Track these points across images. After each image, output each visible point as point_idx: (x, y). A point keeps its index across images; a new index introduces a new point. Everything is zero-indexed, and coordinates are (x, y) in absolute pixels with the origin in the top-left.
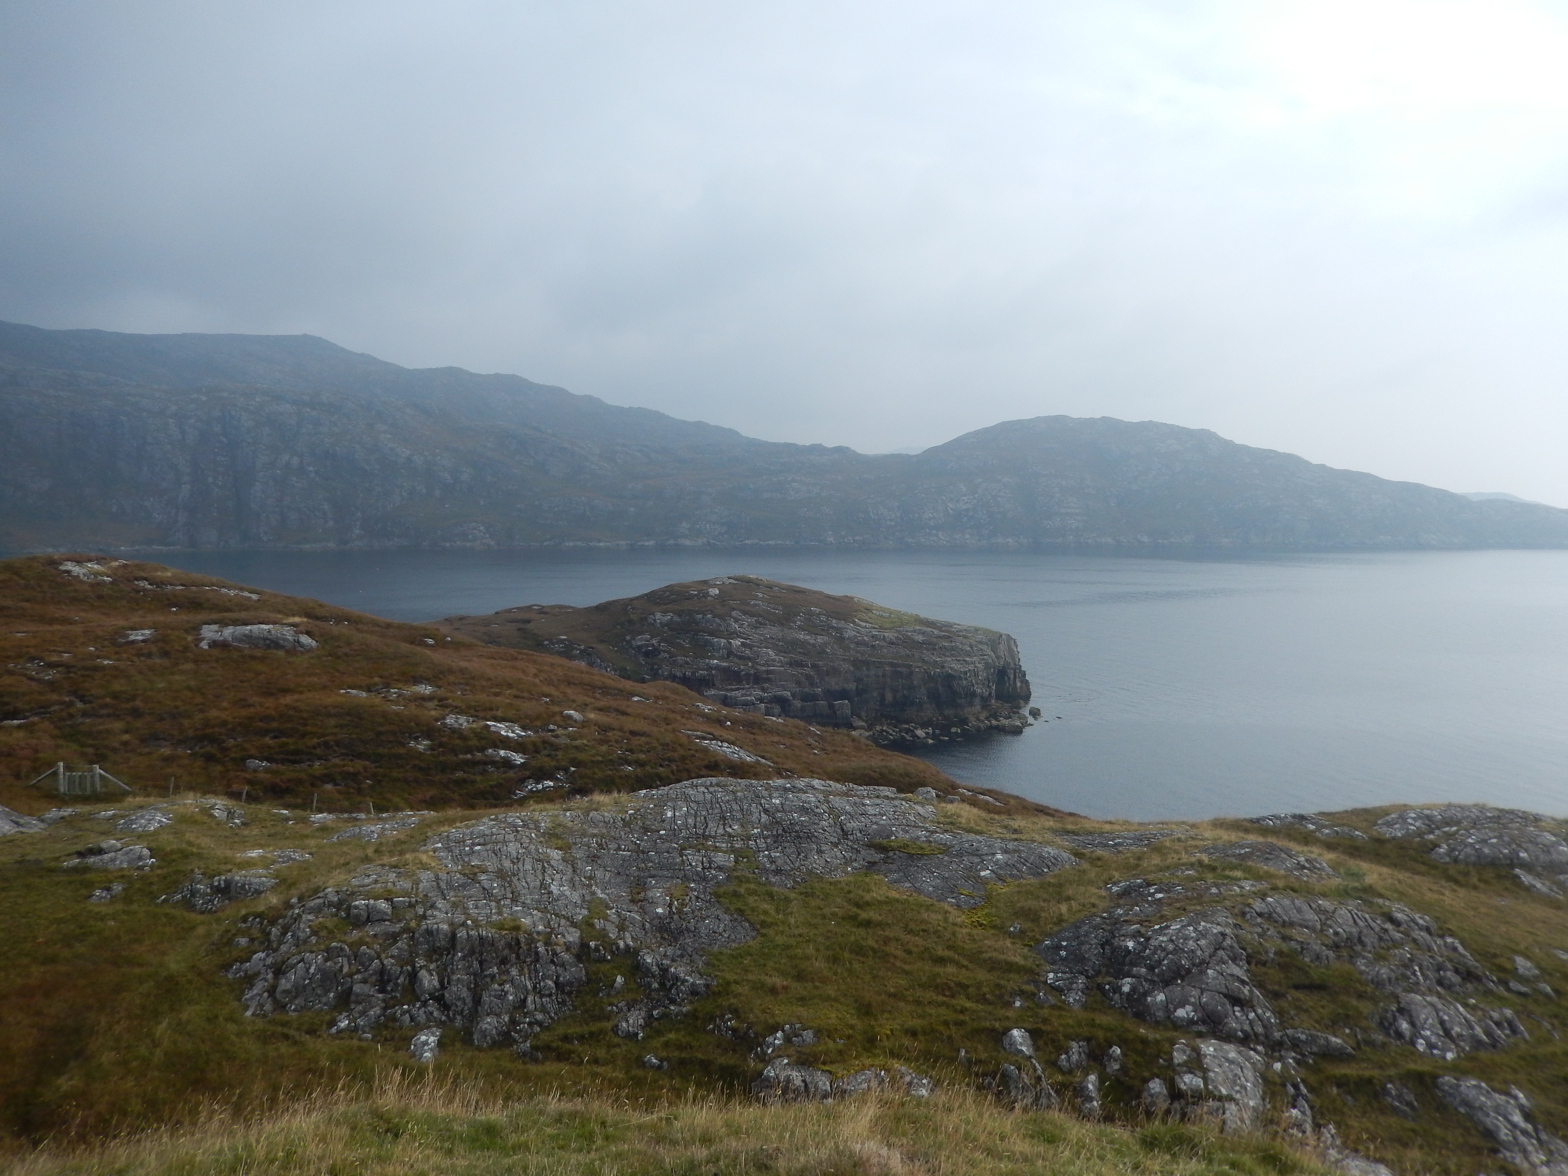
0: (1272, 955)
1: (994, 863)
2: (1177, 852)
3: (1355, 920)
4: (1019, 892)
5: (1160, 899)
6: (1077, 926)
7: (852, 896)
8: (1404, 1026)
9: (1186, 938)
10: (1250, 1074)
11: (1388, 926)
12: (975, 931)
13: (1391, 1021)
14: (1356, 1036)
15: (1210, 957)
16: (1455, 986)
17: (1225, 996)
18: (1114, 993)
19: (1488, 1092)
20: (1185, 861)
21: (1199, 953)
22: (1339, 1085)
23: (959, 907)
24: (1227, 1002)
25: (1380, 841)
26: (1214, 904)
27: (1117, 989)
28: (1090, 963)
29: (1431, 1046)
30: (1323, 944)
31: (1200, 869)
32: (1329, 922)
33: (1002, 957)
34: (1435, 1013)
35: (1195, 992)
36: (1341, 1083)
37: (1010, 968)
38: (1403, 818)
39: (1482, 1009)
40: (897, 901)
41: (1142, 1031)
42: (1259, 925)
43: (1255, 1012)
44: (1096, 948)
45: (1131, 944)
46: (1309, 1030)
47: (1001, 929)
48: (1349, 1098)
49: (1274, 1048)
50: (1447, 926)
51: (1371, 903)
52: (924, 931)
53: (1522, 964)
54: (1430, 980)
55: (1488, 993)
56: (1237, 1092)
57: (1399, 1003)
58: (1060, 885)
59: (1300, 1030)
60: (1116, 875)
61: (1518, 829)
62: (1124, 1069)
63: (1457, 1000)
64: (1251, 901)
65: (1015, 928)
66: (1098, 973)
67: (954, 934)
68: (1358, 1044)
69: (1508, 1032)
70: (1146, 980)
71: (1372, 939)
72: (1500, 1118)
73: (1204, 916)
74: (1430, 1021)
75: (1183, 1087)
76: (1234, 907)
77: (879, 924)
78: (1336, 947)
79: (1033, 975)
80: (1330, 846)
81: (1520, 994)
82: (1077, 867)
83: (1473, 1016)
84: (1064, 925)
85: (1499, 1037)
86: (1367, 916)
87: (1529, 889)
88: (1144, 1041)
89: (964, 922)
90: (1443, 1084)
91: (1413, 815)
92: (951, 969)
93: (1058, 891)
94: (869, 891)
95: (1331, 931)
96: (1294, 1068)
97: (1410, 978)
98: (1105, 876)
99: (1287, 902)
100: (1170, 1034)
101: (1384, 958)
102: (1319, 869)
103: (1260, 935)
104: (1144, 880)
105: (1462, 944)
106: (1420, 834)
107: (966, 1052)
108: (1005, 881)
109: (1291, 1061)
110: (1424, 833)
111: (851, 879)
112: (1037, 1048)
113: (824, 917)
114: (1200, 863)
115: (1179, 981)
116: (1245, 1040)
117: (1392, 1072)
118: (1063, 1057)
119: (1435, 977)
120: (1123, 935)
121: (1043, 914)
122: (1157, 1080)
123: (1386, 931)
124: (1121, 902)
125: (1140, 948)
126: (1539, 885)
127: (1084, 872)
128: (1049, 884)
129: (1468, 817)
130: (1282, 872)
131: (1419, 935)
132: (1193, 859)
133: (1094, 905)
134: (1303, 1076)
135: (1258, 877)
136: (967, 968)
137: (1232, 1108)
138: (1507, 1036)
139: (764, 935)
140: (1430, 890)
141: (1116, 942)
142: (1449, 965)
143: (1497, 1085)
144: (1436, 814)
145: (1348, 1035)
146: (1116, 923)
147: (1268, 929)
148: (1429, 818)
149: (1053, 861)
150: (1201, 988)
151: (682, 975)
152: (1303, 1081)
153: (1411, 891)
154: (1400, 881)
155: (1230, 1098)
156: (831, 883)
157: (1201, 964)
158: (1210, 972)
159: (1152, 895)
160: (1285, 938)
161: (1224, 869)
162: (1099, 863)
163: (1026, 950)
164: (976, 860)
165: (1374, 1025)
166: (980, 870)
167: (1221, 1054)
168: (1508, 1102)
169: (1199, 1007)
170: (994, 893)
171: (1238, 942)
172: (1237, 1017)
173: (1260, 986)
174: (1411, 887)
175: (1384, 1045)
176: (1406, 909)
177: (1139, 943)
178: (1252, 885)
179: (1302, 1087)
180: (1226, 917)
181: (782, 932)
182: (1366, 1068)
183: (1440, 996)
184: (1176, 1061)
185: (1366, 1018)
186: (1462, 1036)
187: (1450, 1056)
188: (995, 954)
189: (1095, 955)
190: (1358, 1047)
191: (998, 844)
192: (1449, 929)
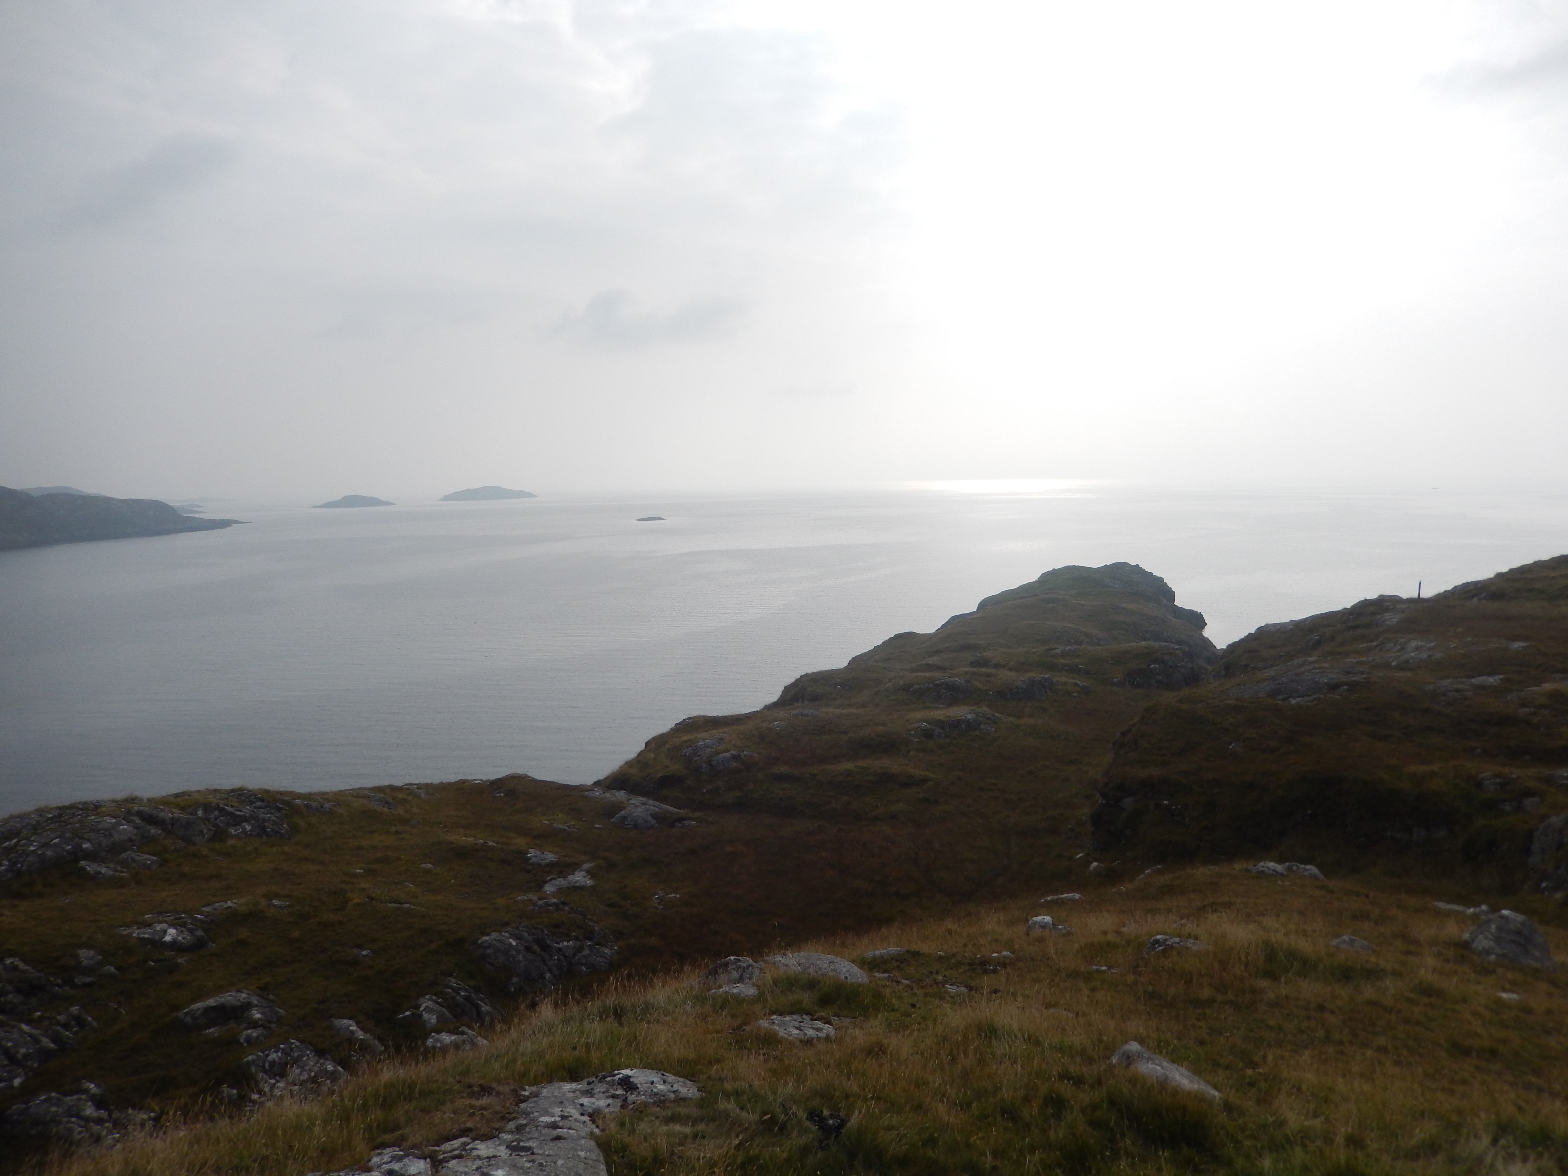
16: (17, 1007)
19: (59, 1100)
39: (48, 1018)
53: (85, 955)
55: (55, 997)
61: (79, 821)
63: (21, 1020)
69: (75, 1029)
81: (85, 985)
83: (39, 1029)
85: (68, 1038)
87: (95, 878)
105: (23, 960)
126: (104, 870)
129: (28, 824)
138: (76, 1033)
143: (67, 1088)
168: (79, 1100)
186: (28, 1055)
187: (17, 1082)
192: (8, 950)
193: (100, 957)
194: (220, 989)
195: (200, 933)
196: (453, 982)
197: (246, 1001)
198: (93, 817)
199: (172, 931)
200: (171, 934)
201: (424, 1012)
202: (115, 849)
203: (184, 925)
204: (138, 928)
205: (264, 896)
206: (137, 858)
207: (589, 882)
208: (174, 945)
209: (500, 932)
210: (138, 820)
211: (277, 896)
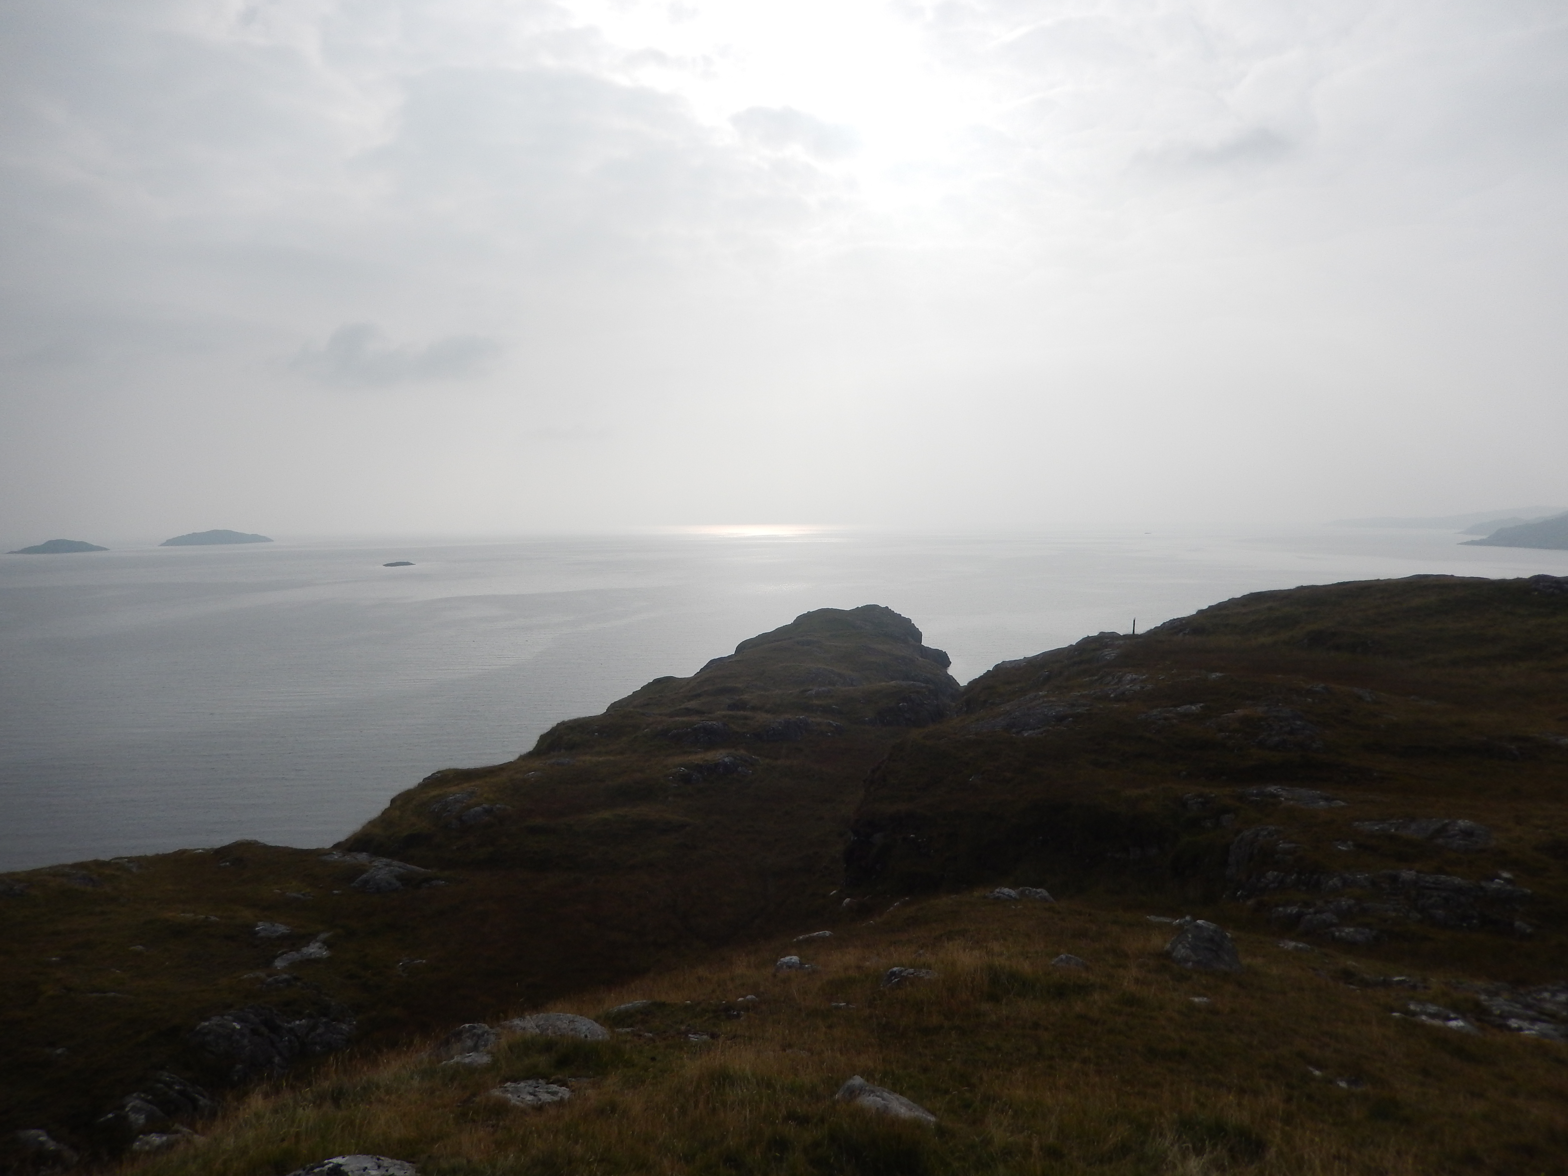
196: (165, 1076)
201: (130, 1113)
207: (325, 953)
209: (222, 1016)
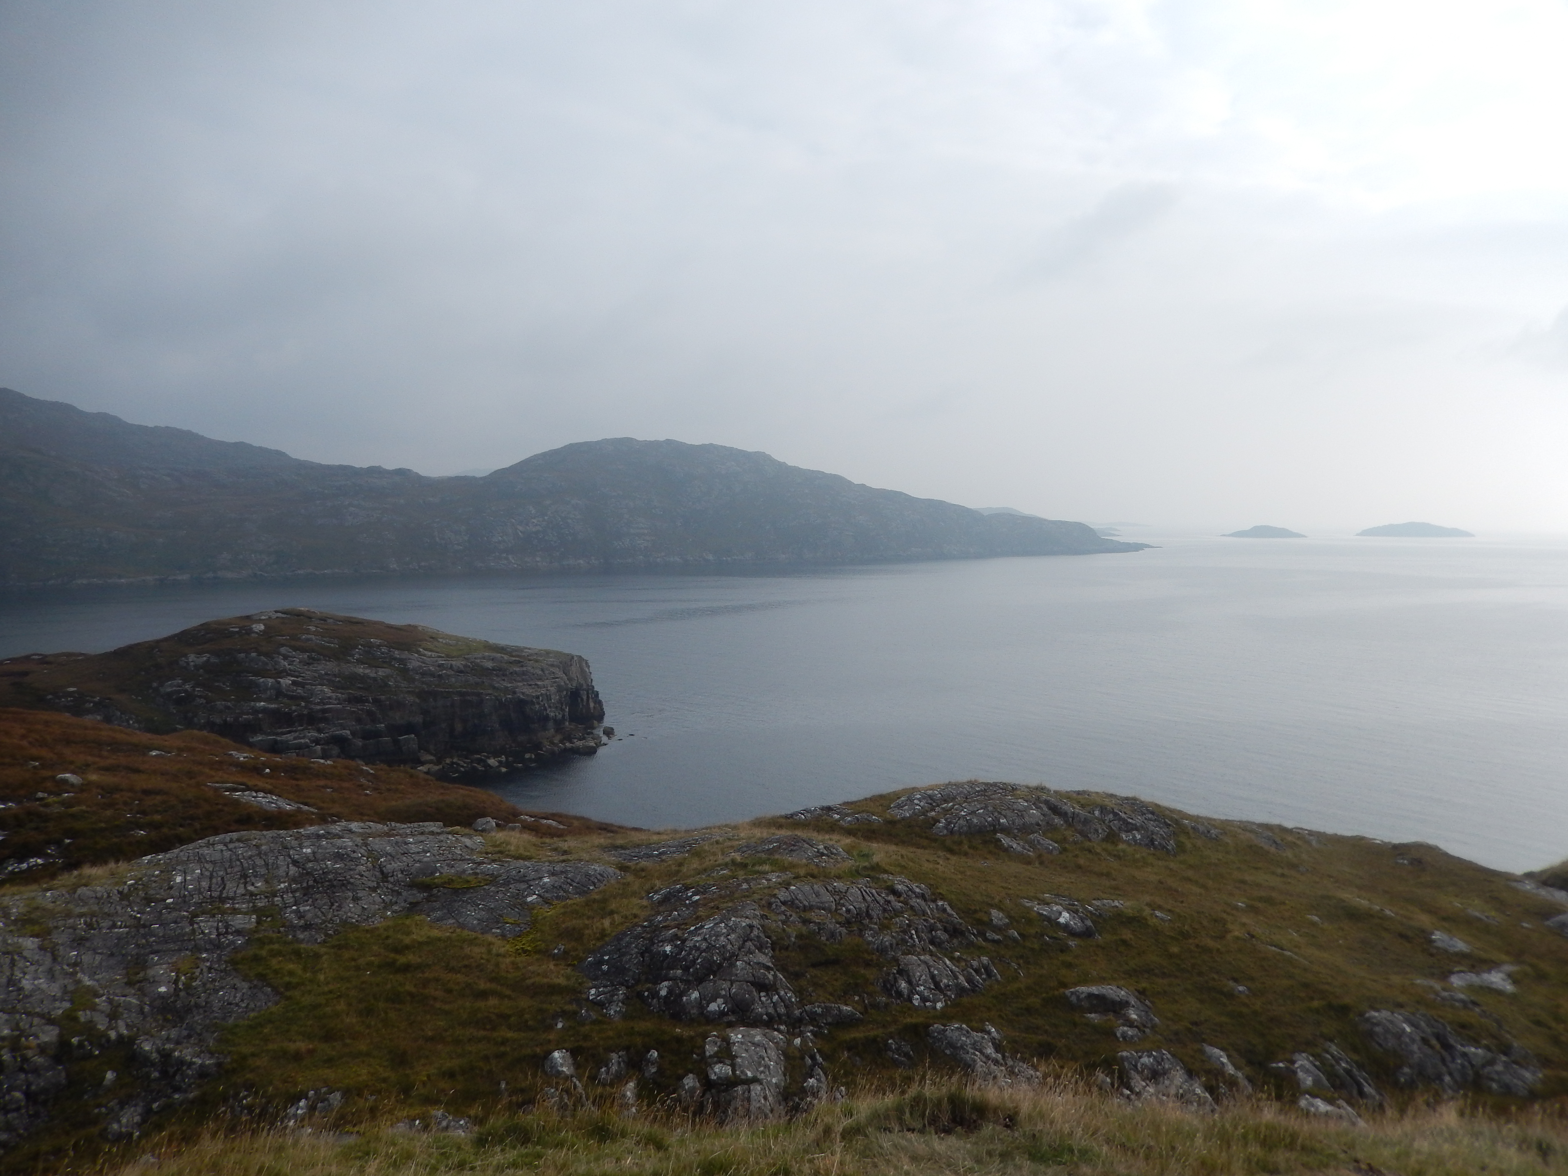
0: (793, 939)
1: (540, 886)
2: (714, 854)
3: (863, 896)
4: (564, 914)
5: (697, 901)
6: (619, 939)
7: (390, 941)
8: (903, 985)
9: (718, 935)
10: (773, 1053)
11: (891, 898)
12: (518, 959)
13: (893, 983)
14: (864, 1001)
15: (739, 949)
16: (944, 943)
17: (753, 984)
18: (653, 998)
19: (968, 1032)
20: (720, 862)
21: (729, 947)
22: (849, 1049)
23: (503, 936)
24: (754, 990)
25: (892, 823)
26: (744, 899)
27: (655, 994)
28: (631, 973)
29: (924, 999)
30: (837, 923)
31: (733, 868)
32: (842, 902)
33: (545, 980)
34: (927, 970)
35: (725, 985)
36: (851, 1046)
37: (554, 990)
38: (910, 800)
39: (965, 960)
40: (439, 939)
41: (678, 1030)
42: (783, 913)
43: (778, 994)
44: (636, 957)
45: (668, 949)
46: (824, 1003)
47: (545, 954)
48: (857, 1058)
49: (795, 1025)
50: (938, 891)
51: (878, 878)
52: (466, 966)
53: (997, 916)
54: (924, 940)
55: (971, 944)
56: (762, 1072)
57: (899, 965)
58: (605, 901)
59: (817, 1004)
60: (658, 883)
61: (1000, 799)
62: (660, 1071)
63: (946, 956)
64: (776, 891)
65: (559, 950)
66: (638, 982)
67: (497, 965)
68: (866, 1007)
69: (984, 976)
70: (682, 981)
71: (878, 912)
72: (977, 1053)
73: (734, 911)
74: (924, 977)
75: (713, 1077)
76: (761, 899)
77: (419, 967)
78: (848, 923)
79: (575, 993)
80: (849, 832)
81: (994, 941)
82: (622, 881)
83: (958, 967)
84: (607, 939)
85: (978, 982)
86: (874, 891)
87: (1007, 850)
88: (679, 1040)
89: (508, 951)
90: (933, 1032)
91: (918, 796)
92: (493, 1001)
93: (602, 907)
94: (408, 933)
95: (844, 909)
96: (812, 1041)
97: (907, 942)
98: (647, 886)
99: (807, 888)
100: (701, 1030)
101: (887, 927)
102: (835, 854)
103: (784, 922)
104: (683, 885)
105: (950, 905)
106: (924, 812)
107: (507, 1084)
108: (551, 904)
109: (809, 1034)
110: (927, 812)
111: (390, 923)
112: (577, 1066)
113: (358, 968)
114: (733, 862)
115: (712, 977)
116: (769, 1023)
117: (892, 1029)
118: (603, 1070)
119: (928, 938)
120: (662, 941)
121: (587, 932)
122: (691, 1075)
123: (889, 902)
124: (661, 909)
125: (676, 950)
126: (1015, 846)
127: (628, 884)
128: (594, 901)
129: (961, 792)
130: (804, 861)
131: (915, 902)
132: (728, 859)
133: (635, 916)
134: (819, 1046)
135: (784, 869)
136: (509, 997)
137: (756, 1088)
138: (984, 980)
139: (288, 998)
140: (928, 861)
141: (655, 949)
142: (939, 925)
143: (975, 1024)
144: (937, 793)
145: (857, 1002)
146: (655, 930)
147: (791, 916)
148: (930, 797)
149: (599, 877)
150: (730, 980)
151: (188, 1058)
152: (819, 1051)
153: (911, 864)
154: (902, 856)
155: (755, 1080)
156: (367, 931)
157: (731, 957)
158: (738, 963)
159: (689, 898)
160: (806, 922)
161: (754, 865)
162: (643, 874)
163: (569, 970)
164: (523, 886)
165: (878, 989)
166: (526, 896)
167: (748, 1039)
168: (983, 1038)
169: (730, 999)
170: (540, 918)
171: (764, 932)
172: (763, 1003)
173: (783, 969)
174: (912, 860)
175: (887, 1005)
176: (906, 881)
177: (676, 946)
178: (778, 877)
179: (818, 1057)
180: (754, 910)
181: (310, 992)
182: (873, 1029)
183: (932, 954)
184: (708, 1054)
185: (872, 984)
186: (949, 986)
187: (939, 1005)
188: (537, 979)
189: (635, 964)
190: (865, 1012)
191: (546, 867)
192: (940, 894)
193: (1007, 920)
194: (1102, 980)
195: (1089, 923)
196: (1334, 1049)
197: (1125, 998)
198: (1010, 797)
199: (1066, 915)
200: (1065, 917)
201: (1299, 1070)
202: (1026, 829)
203: (1076, 912)
204: (1039, 904)
205: (1148, 905)
206: (1042, 841)
207: (1509, 988)
208: (1066, 927)
209: (1393, 1013)
210: (1045, 809)
211: (1160, 908)
